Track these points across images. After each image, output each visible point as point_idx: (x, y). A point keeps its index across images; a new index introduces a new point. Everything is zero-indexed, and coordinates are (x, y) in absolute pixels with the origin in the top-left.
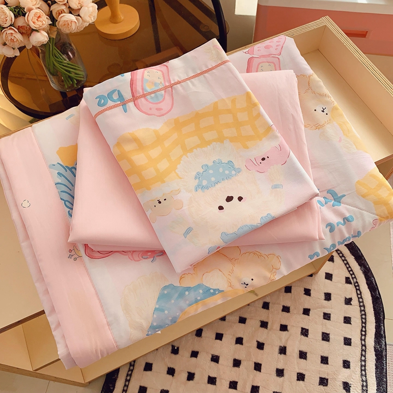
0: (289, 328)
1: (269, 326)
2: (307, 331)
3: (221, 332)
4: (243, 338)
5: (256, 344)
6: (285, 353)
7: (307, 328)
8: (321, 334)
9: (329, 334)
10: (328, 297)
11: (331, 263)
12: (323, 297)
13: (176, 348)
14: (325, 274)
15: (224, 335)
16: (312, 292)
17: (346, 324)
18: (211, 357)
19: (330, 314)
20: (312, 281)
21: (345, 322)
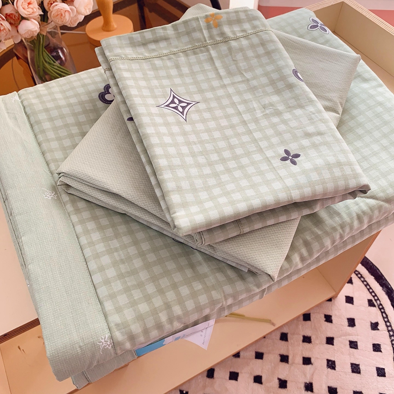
0: (312, 360)
1: (289, 361)
2: (334, 362)
3: (236, 371)
4: (261, 377)
5: (277, 381)
6: (312, 390)
7: (332, 359)
8: (350, 365)
9: (359, 365)
10: (351, 322)
11: (350, 285)
12: (346, 323)
13: (184, 392)
14: (345, 298)
15: (240, 374)
16: (333, 318)
17: (376, 353)
19: (356, 342)
20: (332, 306)
21: (374, 350)
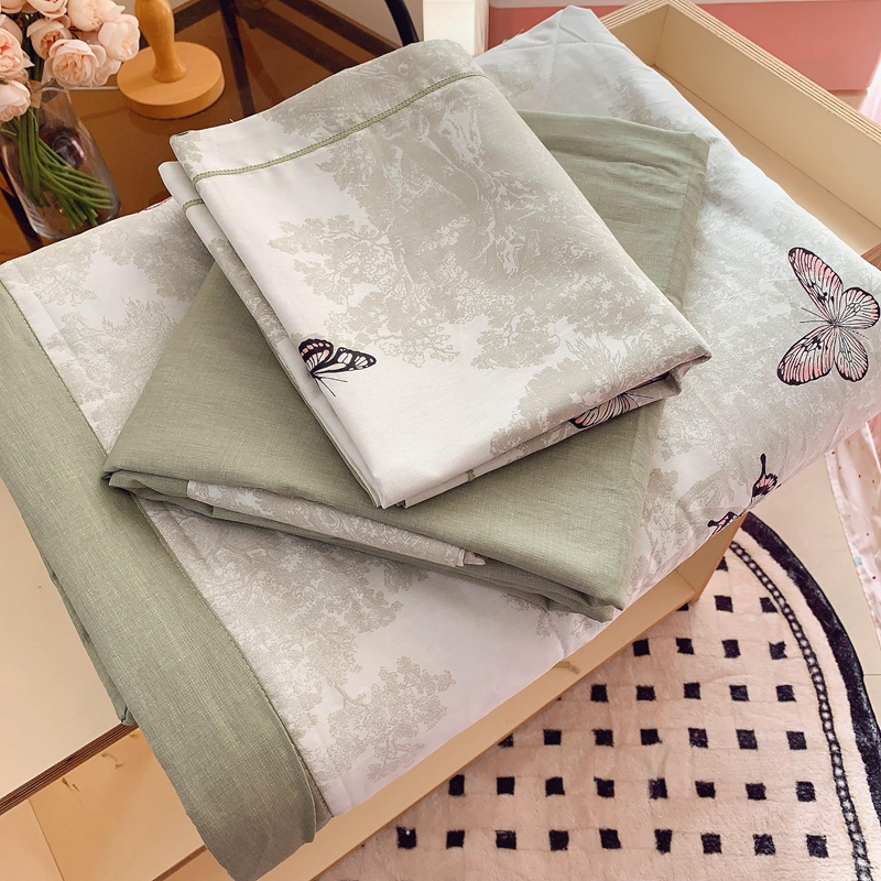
0: (661, 734)
1: (615, 740)
2: (703, 733)
3: (509, 775)
4: (561, 779)
5: (593, 786)
6: (664, 795)
7: (700, 727)
8: (736, 735)
9: (752, 732)
10: (732, 648)
11: (721, 572)
12: (721, 651)
13: (408, 833)
14: (714, 600)
15: (516, 780)
16: (694, 644)
17: (785, 703)
18: (494, 837)
19: (745, 687)
20: (689, 620)
21: (781, 699)
